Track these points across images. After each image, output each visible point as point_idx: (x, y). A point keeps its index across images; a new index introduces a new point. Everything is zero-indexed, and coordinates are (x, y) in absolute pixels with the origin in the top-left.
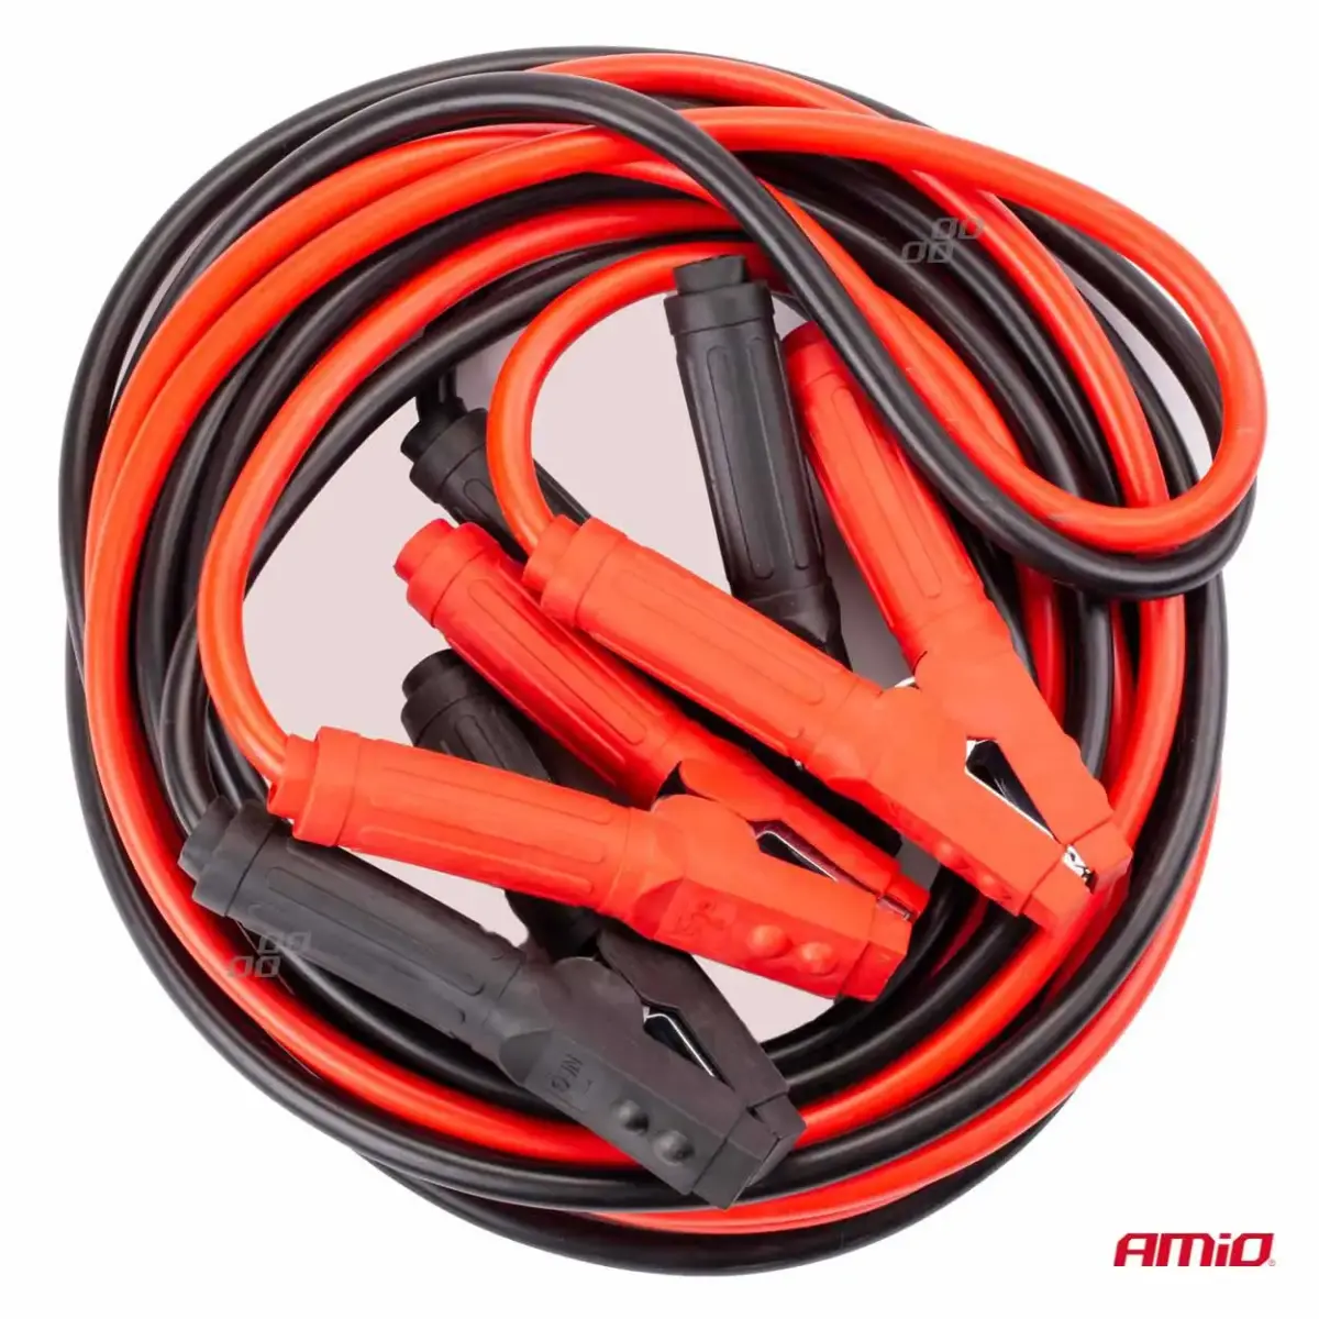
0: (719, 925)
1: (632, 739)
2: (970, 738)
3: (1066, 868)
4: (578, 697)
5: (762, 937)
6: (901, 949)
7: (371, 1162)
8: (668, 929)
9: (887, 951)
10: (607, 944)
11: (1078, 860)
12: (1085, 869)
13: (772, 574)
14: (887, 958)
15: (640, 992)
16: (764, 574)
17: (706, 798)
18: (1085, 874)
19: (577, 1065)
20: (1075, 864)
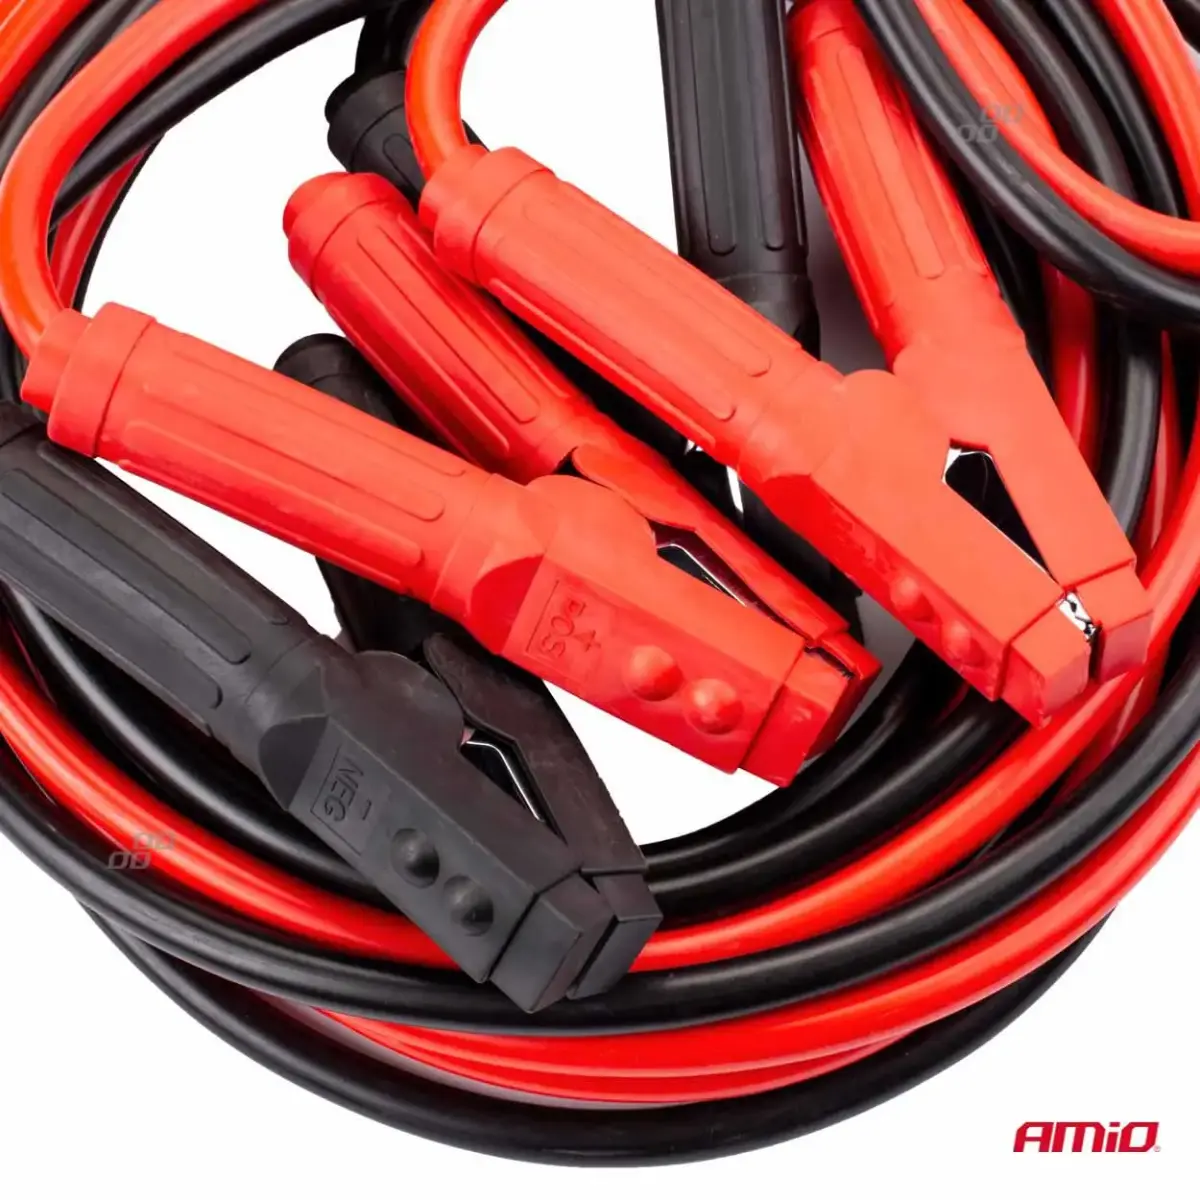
0: (589, 641)
1: (522, 417)
2: (955, 444)
3: (1063, 617)
4: (466, 364)
5: (643, 662)
6: (828, 704)
7: (88, 910)
8: (520, 642)
9: (810, 706)
10: (435, 647)
11: (1080, 612)
12: (1088, 623)
13: (732, 250)
14: (808, 714)
15: (465, 708)
16: (721, 248)
17: (595, 482)
18: (1087, 631)
19: (355, 777)
20: (1075, 615)
